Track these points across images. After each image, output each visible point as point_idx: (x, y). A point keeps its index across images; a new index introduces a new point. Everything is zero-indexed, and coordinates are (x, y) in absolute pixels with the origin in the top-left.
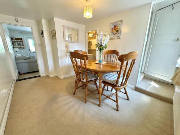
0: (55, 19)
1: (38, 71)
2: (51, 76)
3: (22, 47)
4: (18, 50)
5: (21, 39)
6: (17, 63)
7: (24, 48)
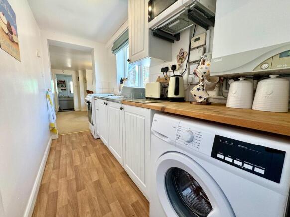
0: (86, 70)
1: (73, 109)
2: (82, 110)
3: (65, 89)
4: (61, 91)
5: (64, 82)
6: (59, 101)
7: (65, 90)
